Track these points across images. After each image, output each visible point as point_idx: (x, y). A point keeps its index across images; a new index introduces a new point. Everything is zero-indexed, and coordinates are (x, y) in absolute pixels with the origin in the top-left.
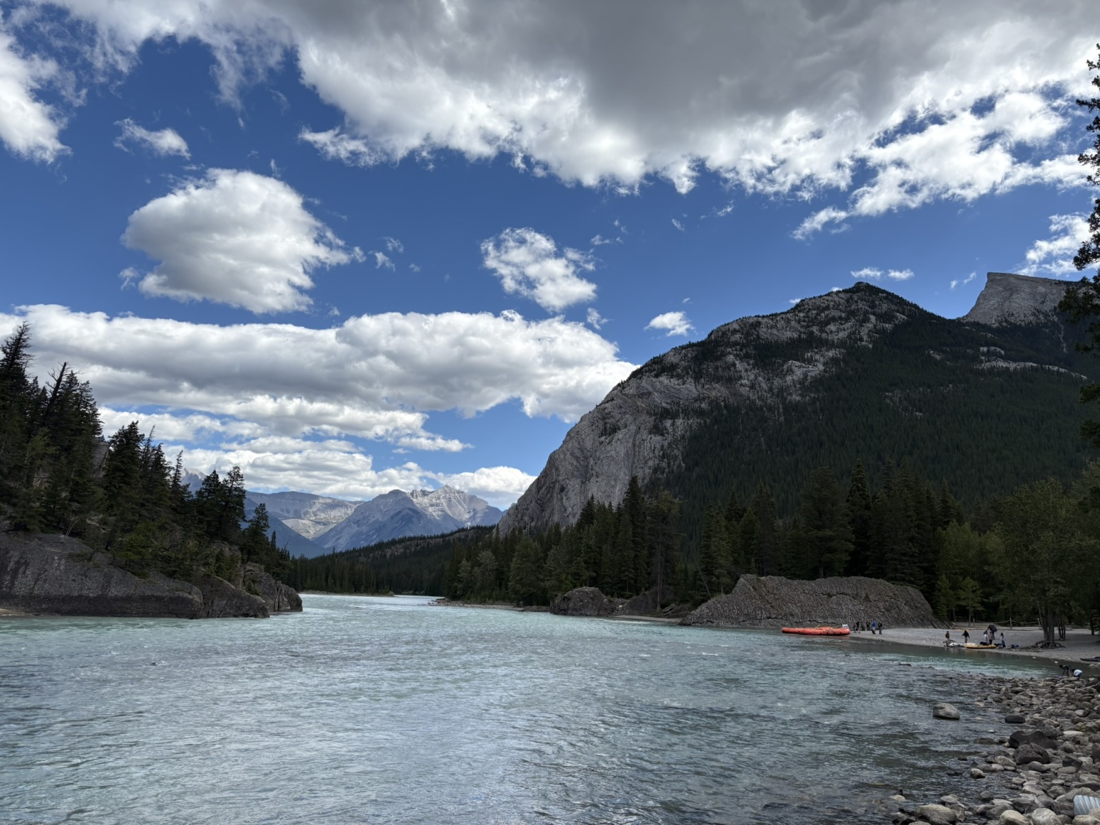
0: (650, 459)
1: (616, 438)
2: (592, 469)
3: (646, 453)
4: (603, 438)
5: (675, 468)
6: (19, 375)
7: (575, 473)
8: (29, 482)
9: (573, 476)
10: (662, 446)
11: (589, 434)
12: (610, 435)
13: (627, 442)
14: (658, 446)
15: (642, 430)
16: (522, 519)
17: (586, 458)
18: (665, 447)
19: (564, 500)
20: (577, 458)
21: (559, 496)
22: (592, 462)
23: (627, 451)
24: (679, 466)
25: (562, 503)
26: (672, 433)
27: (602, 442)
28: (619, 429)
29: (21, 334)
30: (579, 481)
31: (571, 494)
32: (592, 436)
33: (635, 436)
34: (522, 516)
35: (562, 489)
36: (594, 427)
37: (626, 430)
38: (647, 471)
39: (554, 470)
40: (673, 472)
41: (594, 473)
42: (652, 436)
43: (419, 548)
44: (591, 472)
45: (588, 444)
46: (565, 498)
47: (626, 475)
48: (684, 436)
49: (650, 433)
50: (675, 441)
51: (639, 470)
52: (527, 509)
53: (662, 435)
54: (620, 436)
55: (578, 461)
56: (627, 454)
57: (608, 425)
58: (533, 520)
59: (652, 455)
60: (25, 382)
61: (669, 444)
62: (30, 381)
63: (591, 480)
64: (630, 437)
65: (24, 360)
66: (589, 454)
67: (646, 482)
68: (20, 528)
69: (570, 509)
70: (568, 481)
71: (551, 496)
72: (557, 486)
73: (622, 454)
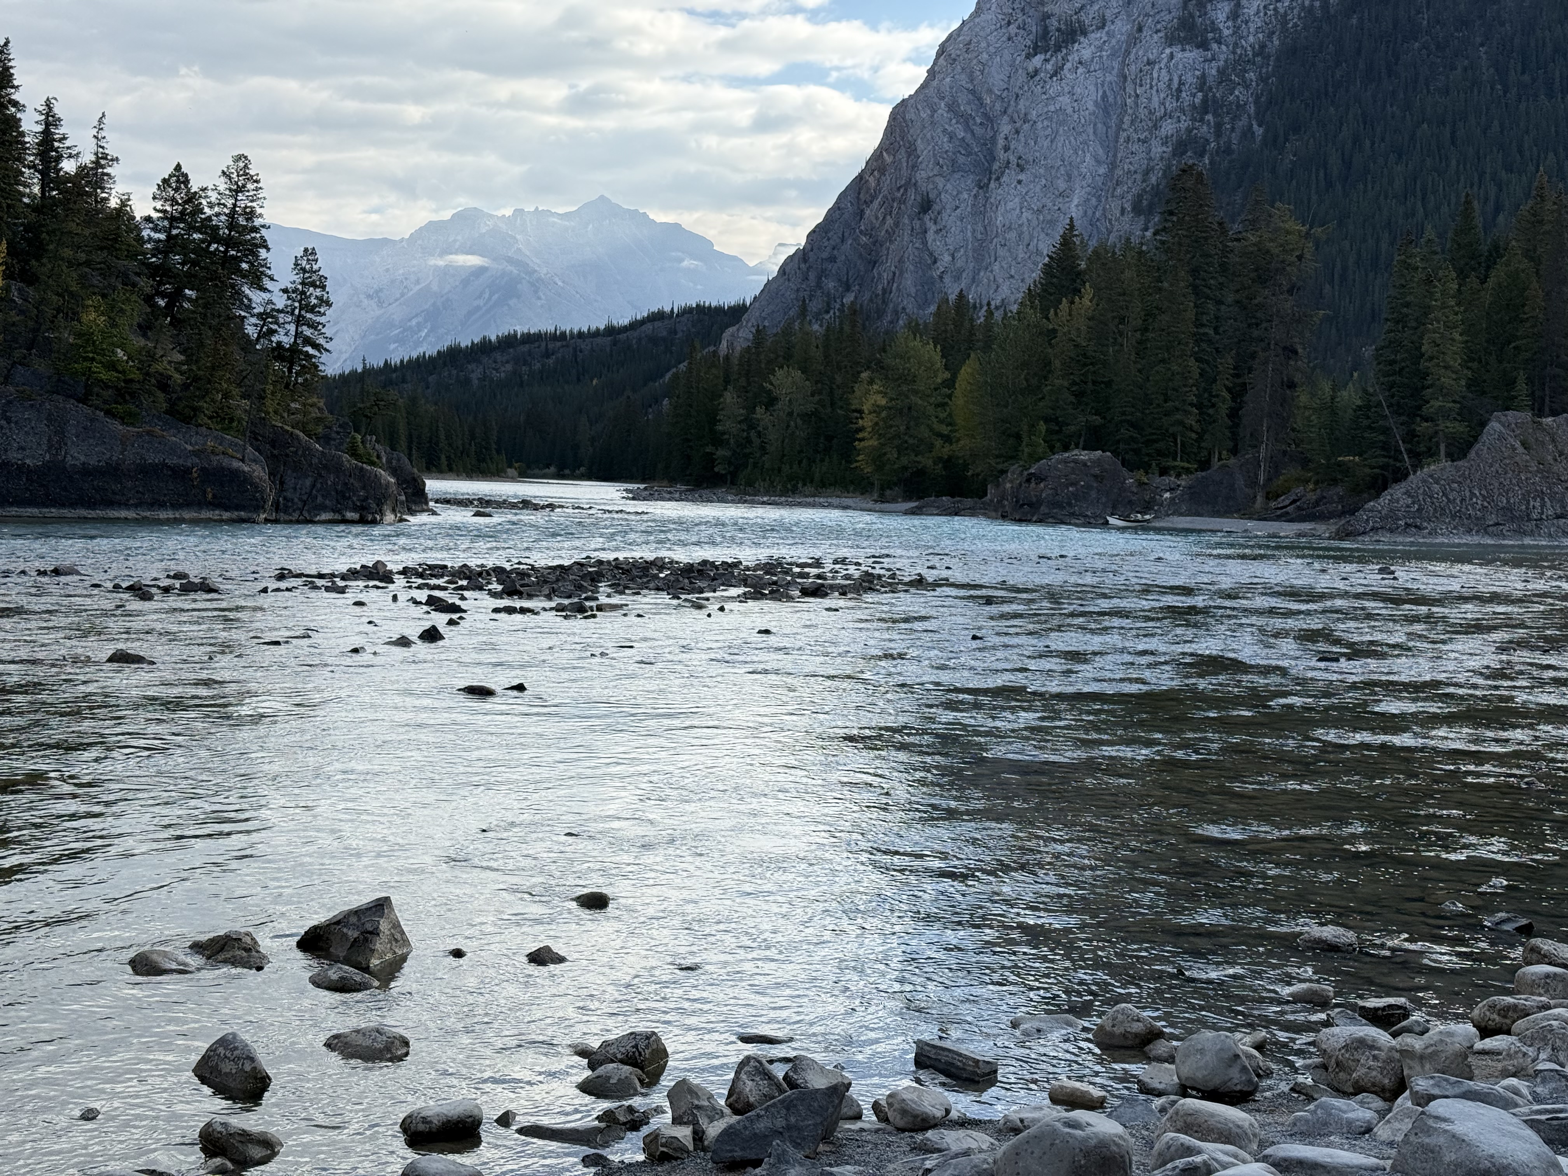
0: (1167, 115)
1: (1074, 58)
2: (1006, 149)
3: (1155, 99)
4: (1038, 60)
5: (1235, 138)
7: (961, 159)
9: (955, 167)
10: (1203, 77)
11: (998, 51)
12: (1058, 49)
13: (1104, 69)
14: (1190, 79)
15: (1146, 32)
16: (819, 285)
17: (989, 120)
18: (1210, 82)
19: (930, 236)
20: (966, 120)
21: (917, 224)
22: (1005, 128)
23: (1104, 96)
24: (1248, 133)
25: (925, 243)
26: (1231, 40)
27: (1036, 72)
28: (1084, 33)
30: (970, 180)
31: (949, 219)
32: (1007, 56)
33: (1128, 52)
34: (819, 278)
35: (926, 205)
36: (1013, 29)
37: (1102, 35)
38: (1157, 149)
39: (902, 155)
40: (1228, 151)
41: (1013, 160)
42: (1176, 49)
43: (551, 361)
44: (1001, 155)
45: (997, 78)
46: (933, 228)
47: (1098, 162)
48: (1263, 46)
49: (1170, 40)
50: (1239, 64)
51: (1135, 147)
52: (832, 259)
53: (1204, 45)
54: (1086, 54)
55: (968, 128)
56: (1105, 106)
57: (1054, 23)
58: (848, 288)
59: (1171, 104)
61: (1221, 72)
63: (1004, 179)
64: (1113, 55)
66: (998, 106)
67: (1153, 180)
69: (947, 258)
70: (940, 181)
71: (897, 224)
72: (912, 195)
73: (1091, 106)
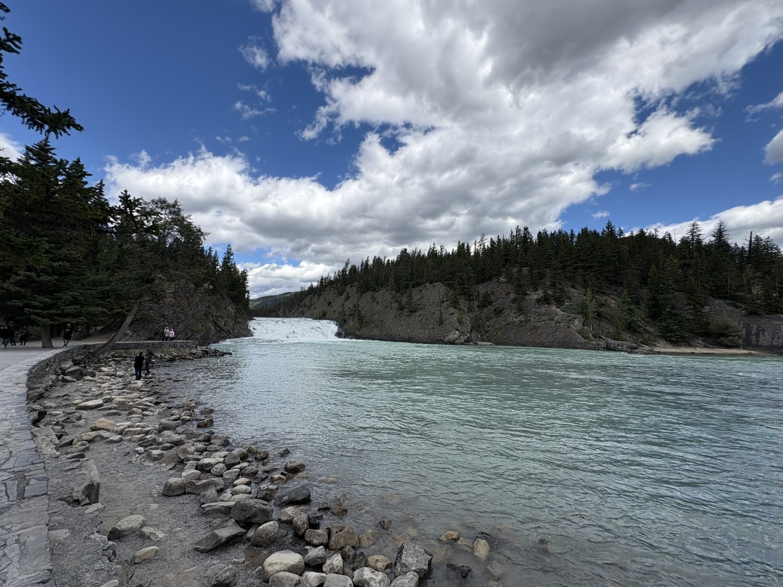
6: (727, 245)
8: (750, 292)
29: (720, 226)
60: (730, 247)
62: (733, 246)
65: (726, 237)
68: (752, 313)
